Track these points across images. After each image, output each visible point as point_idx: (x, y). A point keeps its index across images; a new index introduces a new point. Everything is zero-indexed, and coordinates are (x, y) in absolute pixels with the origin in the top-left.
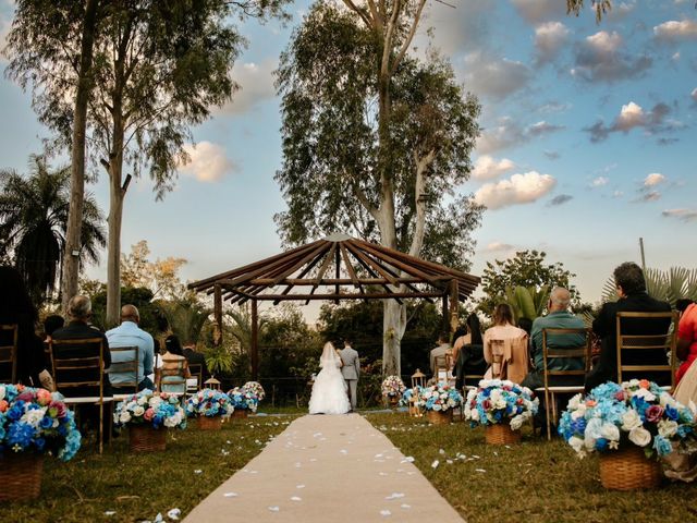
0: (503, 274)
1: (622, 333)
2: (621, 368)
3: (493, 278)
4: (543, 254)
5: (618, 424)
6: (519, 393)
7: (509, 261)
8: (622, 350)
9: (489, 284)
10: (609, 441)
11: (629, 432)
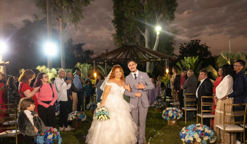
0: (186, 47)
1: (202, 102)
2: (202, 111)
3: (183, 49)
4: (200, 41)
5: (193, 137)
6: (177, 111)
7: (188, 43)
8: (203, 106)
9: (181, 51)
10: (191, 141)
11: (196, 139)
